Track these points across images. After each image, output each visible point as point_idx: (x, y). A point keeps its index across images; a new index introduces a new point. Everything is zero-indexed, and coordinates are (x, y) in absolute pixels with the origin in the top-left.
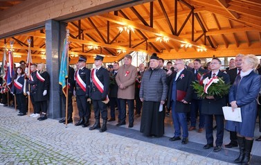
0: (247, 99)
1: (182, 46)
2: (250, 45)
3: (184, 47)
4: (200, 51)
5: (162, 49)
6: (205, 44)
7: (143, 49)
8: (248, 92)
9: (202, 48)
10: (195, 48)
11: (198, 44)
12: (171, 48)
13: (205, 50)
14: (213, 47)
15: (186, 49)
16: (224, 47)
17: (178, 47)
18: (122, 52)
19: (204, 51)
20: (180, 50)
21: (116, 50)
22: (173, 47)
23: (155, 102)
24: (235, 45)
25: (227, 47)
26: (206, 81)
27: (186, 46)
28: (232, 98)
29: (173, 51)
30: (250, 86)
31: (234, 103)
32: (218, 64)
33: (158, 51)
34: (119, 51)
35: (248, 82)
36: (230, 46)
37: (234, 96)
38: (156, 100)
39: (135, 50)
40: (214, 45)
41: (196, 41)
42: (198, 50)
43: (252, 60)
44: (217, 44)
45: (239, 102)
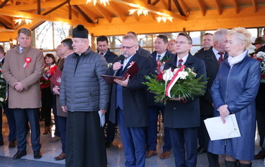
0: (244, 99)
1: (132, 12)
2: (238, 11)
3: (136, 13)
4: (162, 21)
5: (98, 17)
6: (170, 9)
7: (63, 17)
8: (245, 90)
9: (164, 16)
10: (154, 16)
11: (157, 9)
12: (113, 16)
13: (171, 19)
14: (182, 14)
15: (138, 18)
16: (199, 14)
17: (125, 14)
18: (24, 23)
19: (168, 21)
20: (129, 19)
21: (11, 19)
22: (116, 13)
23: (87, 113)
24: (216, 12)
25: (204, 14)
26: (168, 75)
27: (139, 13)
28: (220, 101)
29: (117, 20)
30: (246, 79)
31: (223, 109)
32: (187, 45)
33: (90, 21)
34: (19, 21)
35: (243, 73)
36: (209, 12)
37: (222, 97)
38: (89, 109)
39: (50, 19)
40: (184, 10)
41: (154, 4)
42: (159, 19)
43: (242, 37)
44: (189, 10)
45: (232, 106)
